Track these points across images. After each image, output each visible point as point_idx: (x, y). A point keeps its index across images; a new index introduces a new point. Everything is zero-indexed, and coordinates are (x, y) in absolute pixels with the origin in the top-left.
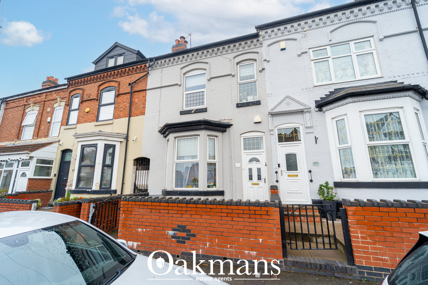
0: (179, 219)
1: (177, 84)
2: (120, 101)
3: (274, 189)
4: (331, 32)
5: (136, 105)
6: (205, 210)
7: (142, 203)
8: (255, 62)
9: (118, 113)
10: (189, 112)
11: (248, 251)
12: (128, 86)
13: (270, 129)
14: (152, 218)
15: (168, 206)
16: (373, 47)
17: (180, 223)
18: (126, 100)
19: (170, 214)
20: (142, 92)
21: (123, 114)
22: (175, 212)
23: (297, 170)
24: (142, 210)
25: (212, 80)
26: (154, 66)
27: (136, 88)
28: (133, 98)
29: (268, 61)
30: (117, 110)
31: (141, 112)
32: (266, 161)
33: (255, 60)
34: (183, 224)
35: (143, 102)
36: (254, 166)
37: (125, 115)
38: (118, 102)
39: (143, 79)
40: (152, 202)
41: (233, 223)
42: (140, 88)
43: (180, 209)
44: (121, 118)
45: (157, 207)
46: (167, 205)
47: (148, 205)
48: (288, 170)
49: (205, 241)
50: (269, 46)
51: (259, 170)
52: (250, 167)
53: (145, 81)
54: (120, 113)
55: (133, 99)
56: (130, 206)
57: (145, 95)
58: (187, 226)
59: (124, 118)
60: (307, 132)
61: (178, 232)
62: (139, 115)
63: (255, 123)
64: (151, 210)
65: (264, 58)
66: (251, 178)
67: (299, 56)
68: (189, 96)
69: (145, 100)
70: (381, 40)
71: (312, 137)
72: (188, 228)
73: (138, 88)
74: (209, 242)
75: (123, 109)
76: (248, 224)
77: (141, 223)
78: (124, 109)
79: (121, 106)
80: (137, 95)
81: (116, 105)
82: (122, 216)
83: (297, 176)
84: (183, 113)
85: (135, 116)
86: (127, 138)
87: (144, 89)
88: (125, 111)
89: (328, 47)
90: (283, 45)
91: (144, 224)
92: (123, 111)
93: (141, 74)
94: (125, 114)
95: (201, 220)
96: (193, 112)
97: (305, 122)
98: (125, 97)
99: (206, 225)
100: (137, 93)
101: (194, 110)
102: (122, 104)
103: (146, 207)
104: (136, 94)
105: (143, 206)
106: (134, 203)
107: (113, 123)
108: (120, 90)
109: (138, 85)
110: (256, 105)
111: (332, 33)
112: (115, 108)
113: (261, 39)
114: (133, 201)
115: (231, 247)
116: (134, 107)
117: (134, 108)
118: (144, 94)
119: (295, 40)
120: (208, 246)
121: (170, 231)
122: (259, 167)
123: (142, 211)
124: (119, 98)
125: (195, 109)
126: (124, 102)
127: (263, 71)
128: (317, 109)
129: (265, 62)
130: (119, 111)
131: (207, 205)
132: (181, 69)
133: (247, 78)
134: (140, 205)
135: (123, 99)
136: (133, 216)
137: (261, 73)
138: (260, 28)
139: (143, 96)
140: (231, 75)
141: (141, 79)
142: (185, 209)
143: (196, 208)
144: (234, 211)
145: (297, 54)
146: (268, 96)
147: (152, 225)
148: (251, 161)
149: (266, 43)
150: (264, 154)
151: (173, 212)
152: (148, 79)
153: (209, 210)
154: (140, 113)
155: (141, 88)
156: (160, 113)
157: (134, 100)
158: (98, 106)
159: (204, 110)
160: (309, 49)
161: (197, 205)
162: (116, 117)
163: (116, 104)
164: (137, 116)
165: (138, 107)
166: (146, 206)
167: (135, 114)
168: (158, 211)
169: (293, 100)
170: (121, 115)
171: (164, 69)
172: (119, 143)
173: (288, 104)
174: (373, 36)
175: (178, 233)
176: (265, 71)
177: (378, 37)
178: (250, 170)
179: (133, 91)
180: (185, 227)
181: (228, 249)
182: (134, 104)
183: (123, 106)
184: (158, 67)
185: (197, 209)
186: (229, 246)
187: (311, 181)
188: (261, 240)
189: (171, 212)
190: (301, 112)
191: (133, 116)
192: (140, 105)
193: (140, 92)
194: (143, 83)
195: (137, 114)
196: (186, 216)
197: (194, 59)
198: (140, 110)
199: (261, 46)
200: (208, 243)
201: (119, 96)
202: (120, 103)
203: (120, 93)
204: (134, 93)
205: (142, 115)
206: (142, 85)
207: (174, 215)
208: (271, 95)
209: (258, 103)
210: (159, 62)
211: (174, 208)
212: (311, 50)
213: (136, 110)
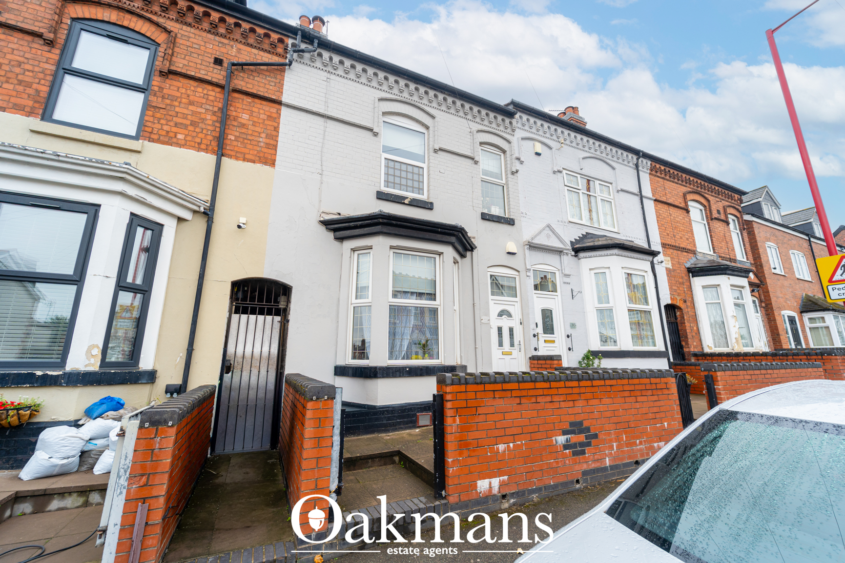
0: (570, 411)
1: (371, 130)
2: (179, 95)
3: (558, 360)
4: (584, 158)
5: (243, 130)
6: (603, 389)
7: (498, 387)
8: (502, 155)
9: (166, 128)
10: (398, 200)
11: (657, 444)
12: (212, 65)
13: (528, 267)
14: (523, 417)
15: (550, 388)
16: (612, 197)
17: (573, 419)
18: (204, 101)
19: (554, 403)
20: (264, 103)
21: (189, 138)
22: (562, 398)
23: (553, 334)
24: (501, 401)
25: (440, 153)
26: (307, 55)
27: (242, 83)
28: (231, 105)
29: (522, 162)
30: (158, 115)
31: (262, 155)
32: (520, 317)
33: (504, 152)
34: (578, 419)
35: (269, 132)
36: (505, 323)
37: (199, 144)
38: (165, 91)
39: (267, 70)
40: (518, 382)
41: (638, 405)
42: (259, 91)
43: (569, 391)
44: (180, 146)
45: (531, 393)
46: (547, 385)
47: (511, 390)
48: (545, 333)
49: (611, 441)
50: (523, 139)
51: (511, 330)
52: (500, 325)
53: (276, 78)
54: (174, 129)
55: (232, 108)
56: (472, 395)
57: (275, 115)
58: (584, 421)
59: (191, 153)
60: (565, 281)
61: (572, 435)
62: (254, 162)
63: (509, 253)
64: (519, 399)
65: (517, 155)
66: (501, 344)
67: (554, 172)
68: (391, 164)
69: (276, 129)
70: (618, 191)
71: (569, 288)
72: (586, 424)
73: (248, 86)
74: (616, 442)
75: (188, 122)
76: (652, 404)
77: (502, 433)
78: (193, 123)
79: (177, 109)
80: (245, 103)
81: (151, 98)
82: (454, 421)
83: (553, 342)
84: (381, 196)
85: (237, 158)
86: (208, 214)
87: (274, 97)
88: (198, 130)
89: (579, 176)
90: (539, 148)
91: (509, 431)
92: (191, 128)
93: (262, 53)
94: (198, 140)
95: (602, 408)
96: (406, 201)
97: (563, 268)
98: (200, 90)
99: (608, 414)
100: (249, 100)
101: (409, 200)
102: (182, 105)
103: (509, 394)
104: (243, 100)
105: (500, 392)
106: (481, 387)
107: (139, 152)
108: (174, 59)
109: (252, 77)
110: (510, 224)
111: (584, 160)
112: (147, 106)
113: (514, 121)
114: (477, 384)
115: (641, 443)
116: (237, 134)
117: (235, 136)
118: (274, 110)
119: (550, 148)
120: (615, 449)
121: (560, 435)
122: (511, 325)
123: (501, 404)
124: (168, 81)
125: (412, 198)
126: (191, 103)
127: (516, 174)
128: (573, 253)
129: (517, 161)
130: (172, 124)
131: (606, 381)
132: (381, 100)
133: (491, 174)
134: (494, 391)
135: (189, 92)
136: (481, 418)
137: (512, 176)
138: (516, 106)
139: (269, 114)
140: (473, 159)
141: (262, 67)
142: (576, 390)
143: (592, 386)
144: (637, 387)
145: (553, 168)
146: (522, 215)
147: (526, 432)
148: (501, 314)
149: (519, 134)
150: (518, 306)
151: (560, 398)
152: (286, 79)
153: (609, 389)
154: (256, 155)
155: (261, 89)
156: (322, 177)
157: (234, 114)
158: (54, 68)
159: (428, 206)
160: (563, 169)
161: (593, 381)
162: (155, 137)
163: (155, 95)
164: (244, 160)
165: (250, 138)
166: (508, 392)
167: (241, 153)
168: (534, 400)
169: (553, 233)
170: (180, 136)
171: (333, 77)
172: (174, 222)
173: (548, 237)
174: (611, 184)
175: (572, 437)
176: (518, 174)
177: (617, 187)
178: (500, 329)
179: (232, 86)
180: (581, 423)
181: (638, 447)
182: (235, 124)
183: (186, 111)
184: (318, 64)
185: (593, 389)
186: (638, 441)
187: (570, 349)
188: (666, 424)
189: (556, 399)
190: (559, 252)
191: (230, 156)
192: (256, 134)
193: (257, 101)
194: (270, 81)
195: (247, 156)
196: (580, 403)
197: (406, 94)
198: (259, 149)
199: (513, 133)
200: (615, 444)
201: (171, 76)
202: (173, 98)
203: (173, 68)
204: (236, 95)
205: (265, 163)
206: (265, 84)
207: (563, 404)
208: (525, 216)
209: (510, 222)
210: (326, 55)
211: (561, 391)
212: (564, 172)
213: (242, 143)
